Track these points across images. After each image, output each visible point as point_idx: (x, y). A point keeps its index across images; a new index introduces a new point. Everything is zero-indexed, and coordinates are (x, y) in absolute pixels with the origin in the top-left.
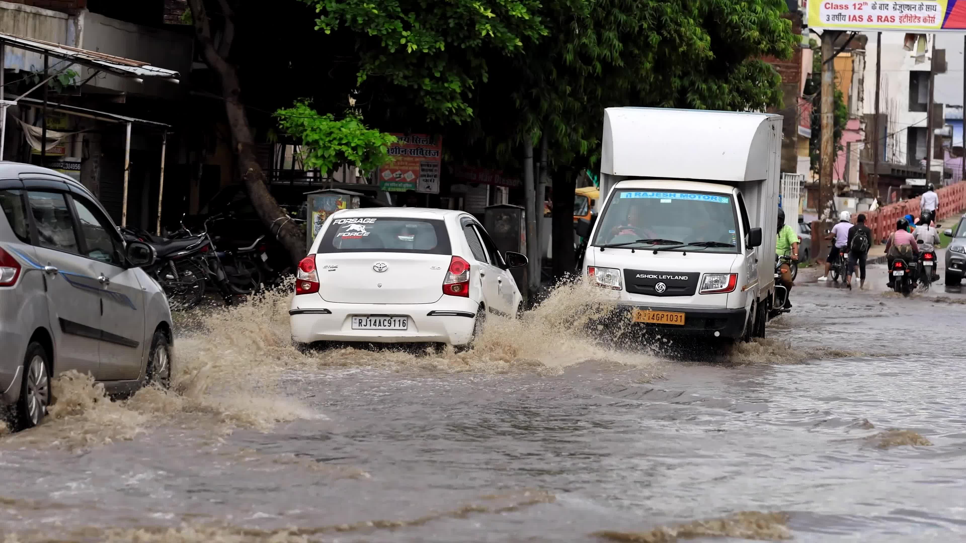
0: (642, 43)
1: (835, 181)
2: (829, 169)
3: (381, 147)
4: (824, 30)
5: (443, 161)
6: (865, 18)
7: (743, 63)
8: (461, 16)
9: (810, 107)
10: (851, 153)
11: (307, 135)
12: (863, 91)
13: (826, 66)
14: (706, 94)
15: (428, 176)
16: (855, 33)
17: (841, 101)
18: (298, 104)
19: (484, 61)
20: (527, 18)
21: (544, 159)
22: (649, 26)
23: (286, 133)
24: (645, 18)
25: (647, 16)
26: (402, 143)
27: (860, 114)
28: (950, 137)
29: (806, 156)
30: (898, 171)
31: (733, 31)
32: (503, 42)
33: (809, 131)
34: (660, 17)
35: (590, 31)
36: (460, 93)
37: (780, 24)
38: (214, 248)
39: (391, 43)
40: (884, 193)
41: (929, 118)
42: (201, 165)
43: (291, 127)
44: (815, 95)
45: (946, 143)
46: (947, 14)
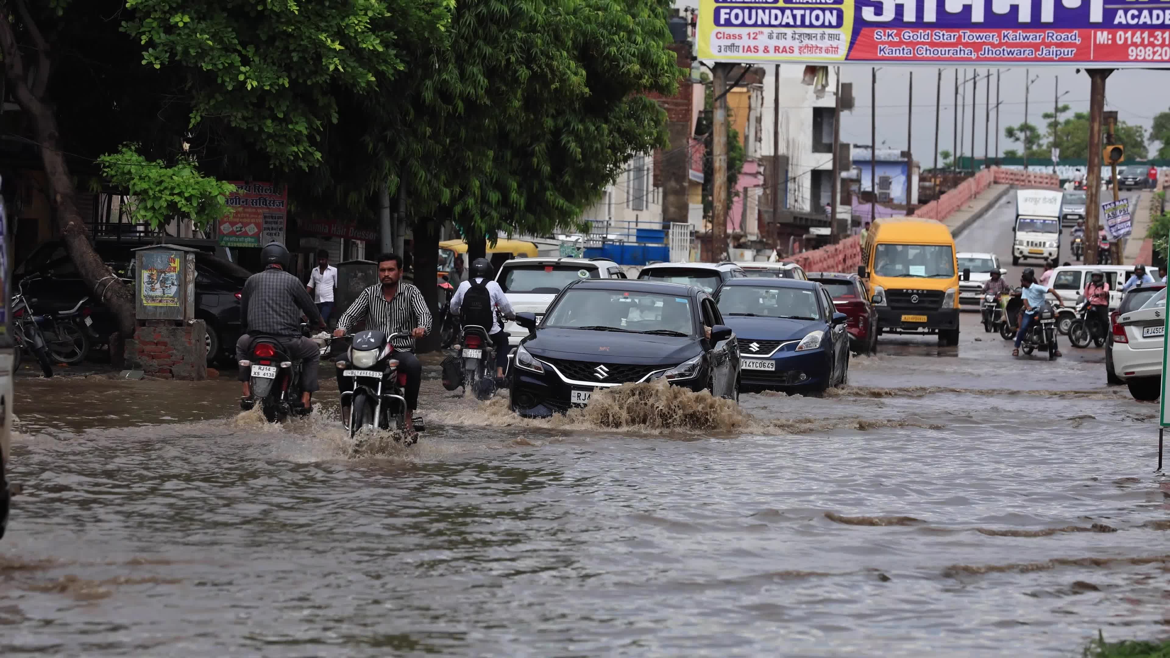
0: (510, 78)
1: (730, 231)
2: (722, 218)
3: (218, 197)
4: (716, 63)
5: (289, 212)
6: (761, 49)
7: (624, 99)
8: (305, 50)
9: (702, 149)
10: (749, 199)
11: (134, 184)
12: (761, 130)
13: (718, 104)
14: (583, 135)
15: (272, 229)
16: (750, 65)
17: (737, 141)
18: (124, 150)
19: (333, 100)
20: (380, 49)
21: (402, 209)
22: (517, 59)
23: (110, 182)
24: (513, 51)
25: (515, 48)
26: (241, 192)
27: (758, 156)
28: (858, 181)
29: (697, 203)
30: (801, 219)
31: (611, 64)
32: (354, 78)
33: (702, 175)
34: (529, 50)
35: (450, 66)
36: (307, 136)
37: (663, 56)
38: (30, 311)
39: (228, 80)
40: (785, 243)
41: (834, 160)
42: (16, 218)
43: (116, 175)
44: (707, 135)
45: (854, 187)
46: (852, 44)
